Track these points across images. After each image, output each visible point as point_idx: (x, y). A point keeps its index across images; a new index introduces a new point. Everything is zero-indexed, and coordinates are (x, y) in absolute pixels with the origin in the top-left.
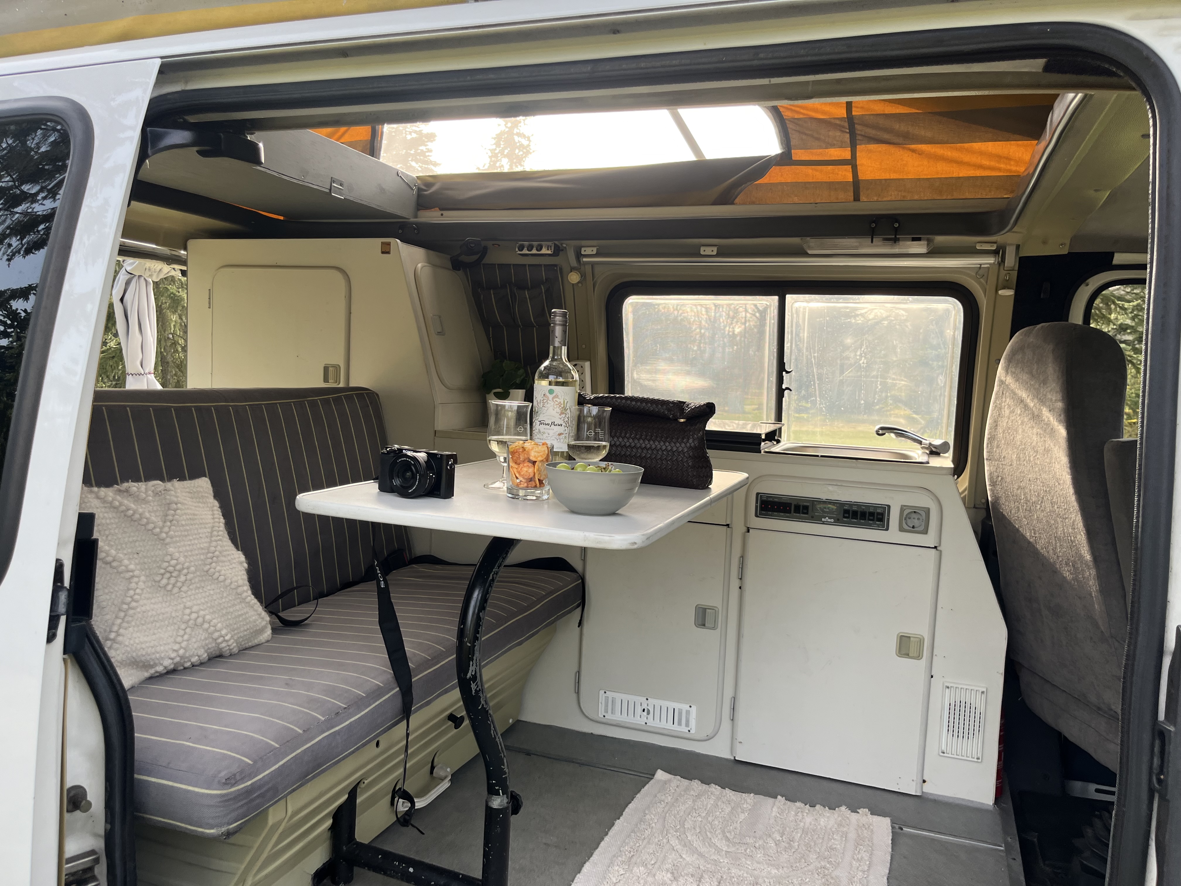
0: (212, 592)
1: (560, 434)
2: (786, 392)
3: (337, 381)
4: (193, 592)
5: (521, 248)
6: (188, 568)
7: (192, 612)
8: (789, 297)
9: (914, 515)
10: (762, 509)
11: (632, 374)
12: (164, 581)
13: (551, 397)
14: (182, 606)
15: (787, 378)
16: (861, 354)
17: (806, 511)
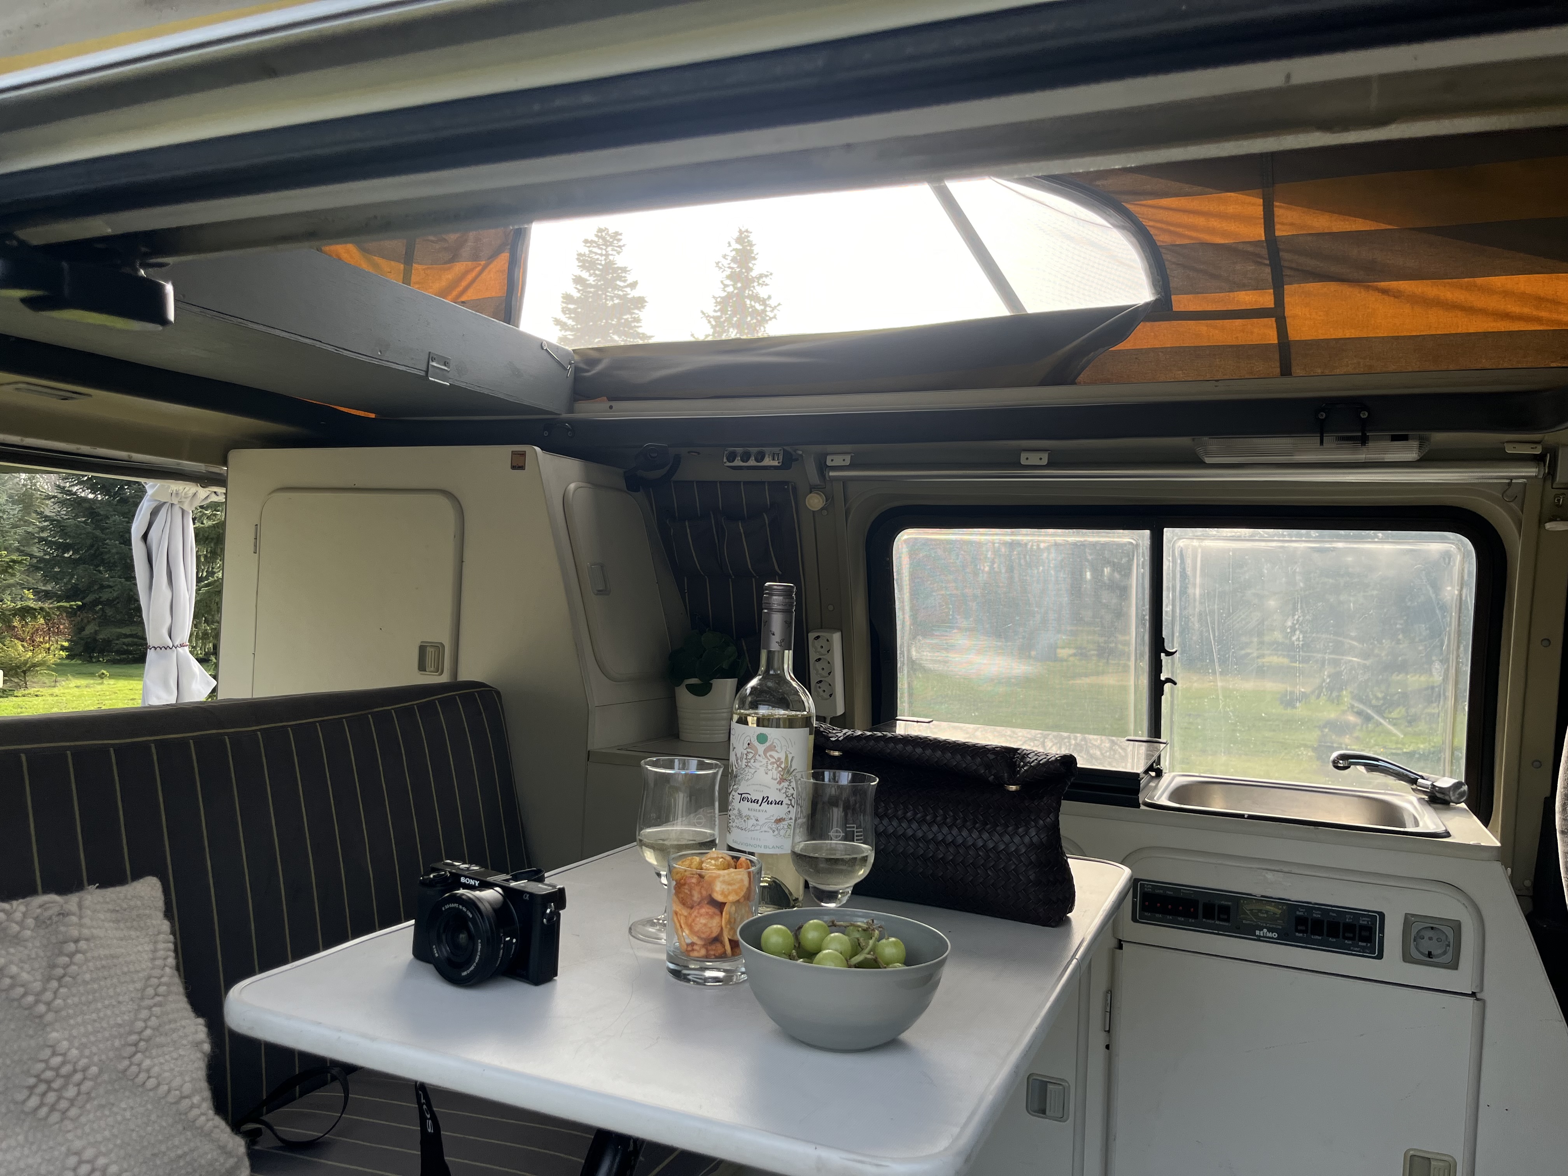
0: (128, 1114)
1: (779, 821)
2: (1167, 687)
3: (439, 670)
4: (91, 1116)
5: (732, 457)
6: (85, 1070)
7: (80, 1162)
8: (1168, 532)
9: (1430, 933)
10: (1144, 908)
11: (909, 651)
12: (34, 1102)
13: (761, 748)
14: (63, 1149)
15: (1167, 662)
16: (1294, 625)
17: (1226, 917)
